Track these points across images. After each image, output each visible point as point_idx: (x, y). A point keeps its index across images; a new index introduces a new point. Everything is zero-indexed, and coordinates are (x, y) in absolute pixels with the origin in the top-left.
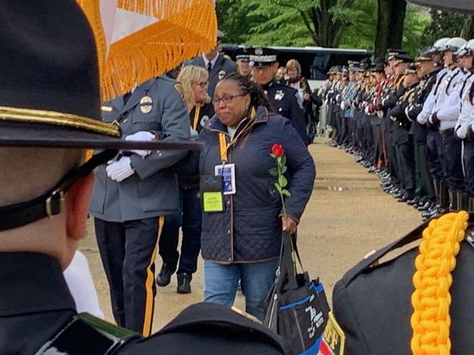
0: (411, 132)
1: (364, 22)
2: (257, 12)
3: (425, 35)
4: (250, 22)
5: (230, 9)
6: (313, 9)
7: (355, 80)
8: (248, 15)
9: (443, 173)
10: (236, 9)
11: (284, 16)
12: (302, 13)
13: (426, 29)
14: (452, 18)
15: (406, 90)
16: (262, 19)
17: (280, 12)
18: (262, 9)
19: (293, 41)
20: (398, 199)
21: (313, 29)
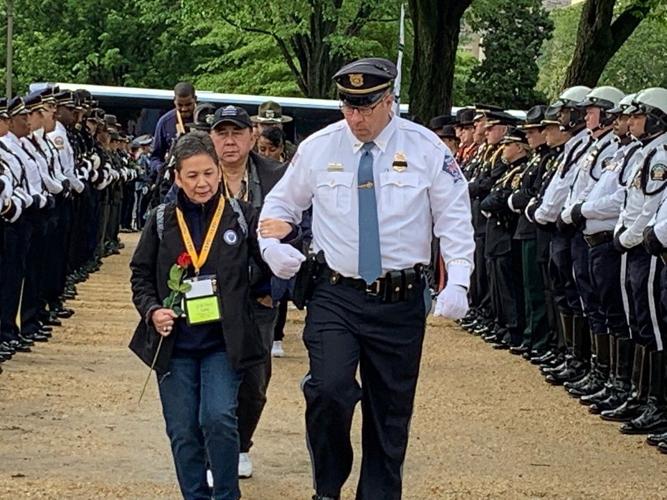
0: (517, 237)
2: (208, 40)
3: (473, 80)
4: (196, 56)
5: (165, 35)
6: (298, 35)
8: (194, 43)
9: (579, 304)
10: (173, 36)
11: (251, 47)
12: (281, 42)
13: (474, 72)
14: (516, 55)
15: (507, 168)
16: (219, 51)
17: (244, 41)
18: (216, 35)
19: (265, 87)
20: (494, 344)
21: (299, 68)
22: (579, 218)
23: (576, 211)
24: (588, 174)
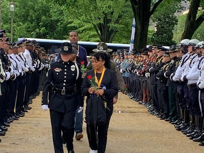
0: (167, 85)
1: (124, 31)
2: (73, 25)
3: (153, 37)
4: (69, 30)
5: (59, 23)
6: (100, 24)
7: (127, 58)
8: (68, 26)
9: (186, 106)
10: (62, 23)
11: (85, 27)
12: (94, 25)
13: (153, 35)
14: (166, 29)
15: (164, 64)
16: (74, 28)
17: (83, 25)
18: (75, 23)
19: (90, 39)
20: (160, 118)
21: (100, 33)
22: (186, 80)
23: (185, 77)
24: (189, 66)
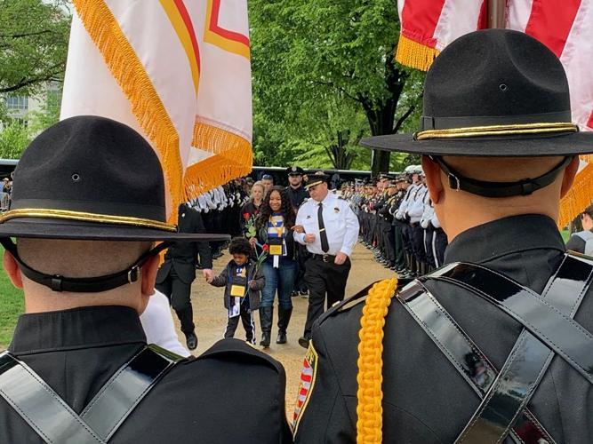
0: (393, 225)
1: (365, 155)
2: (298, 148)
3: (404, 163)
4: (293, 154)
5: (281, 146)
6: (333, 146)
7: (358, 191)
8: (293, 149)
9: (412, 250)
10: (284, 146)
11: (315, 150)
12: (326, 149)
13: (404, 160)
16: (301, 152)
17: (313, 148)
18: (301, 146)
20: (385, 266)
21: (333, 158)
22: (408, 218)
23: (407, 214)
